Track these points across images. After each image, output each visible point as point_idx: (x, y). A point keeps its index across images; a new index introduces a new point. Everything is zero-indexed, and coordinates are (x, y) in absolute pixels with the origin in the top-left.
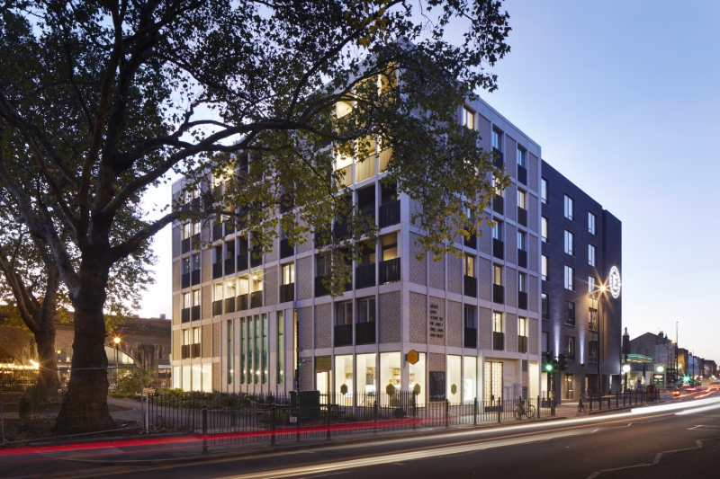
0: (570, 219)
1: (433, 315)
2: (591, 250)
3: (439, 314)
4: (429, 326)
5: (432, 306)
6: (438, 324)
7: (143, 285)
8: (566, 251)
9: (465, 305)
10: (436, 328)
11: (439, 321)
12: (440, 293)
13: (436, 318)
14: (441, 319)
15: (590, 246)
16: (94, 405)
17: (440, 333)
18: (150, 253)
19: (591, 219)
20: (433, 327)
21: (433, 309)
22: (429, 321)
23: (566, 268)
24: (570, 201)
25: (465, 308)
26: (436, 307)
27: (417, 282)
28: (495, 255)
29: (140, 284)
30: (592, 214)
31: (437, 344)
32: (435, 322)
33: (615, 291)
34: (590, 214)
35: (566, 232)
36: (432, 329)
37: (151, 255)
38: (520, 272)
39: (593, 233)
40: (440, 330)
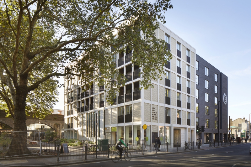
0: (208, 76)
1: (153, 111)
2: (216, 87)
3: (155, 111)
4: (152, 115)
5: (153, 108)
6: (155, 115)
7: (54, 102)
8: (206, 88)
9: (166, 107)
10: (155, 116)
11: (155, 114)
12: (156, 103)
13: (154, 113)
14: (156, 113)
15: (215, 86)
16: (21, 145)
17: (156, 118)
18: (56, 91)
19: (216, 76)
20: (153, 116)
21: (153, 109)
22: (152, 113)
23: (206, 94)
24: (208, 69)
25: (166, 109)
26: (155, 108)
27: (147, 99)
28: (177, 89)
29: (53, 102)
30: (216, 74)
31: (155, 122)
32: (154, 114)
33: (225, 102)
34: (215, 74)
35: (206, 81)
36: (153, 117)
37: (57, 92)
38: (187, 95)
39: (217, 81)
40: (156, 117)
